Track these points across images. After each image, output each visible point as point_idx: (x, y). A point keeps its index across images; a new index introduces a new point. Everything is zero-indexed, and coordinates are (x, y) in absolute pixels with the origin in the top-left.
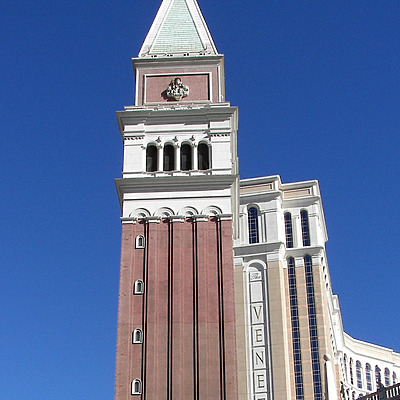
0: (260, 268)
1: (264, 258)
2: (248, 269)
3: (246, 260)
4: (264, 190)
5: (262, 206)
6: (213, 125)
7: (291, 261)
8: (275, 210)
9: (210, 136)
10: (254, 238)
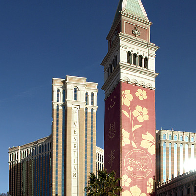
1: (79, 106)
2: (73, 109)
7: (86, 109)
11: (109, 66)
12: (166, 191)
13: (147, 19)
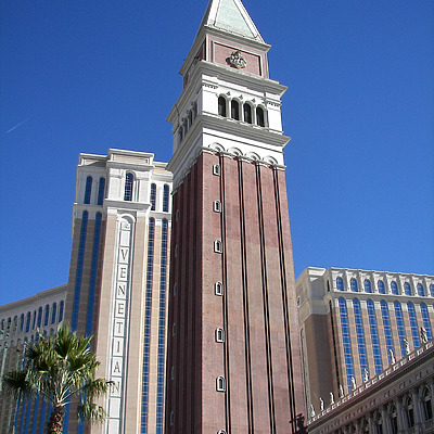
0: (130, 221)
1: (135, 214)
2: (120, 219)
3: (120, 212)
4: (142, 163)
5: (138, 174)
6: (268, 95)
7: (152, 220)
8: (147, 179)
9: (266, 103)
10: (128, 197)
11: (181, 123)
12: (352, 422)
13: (260, 40)
